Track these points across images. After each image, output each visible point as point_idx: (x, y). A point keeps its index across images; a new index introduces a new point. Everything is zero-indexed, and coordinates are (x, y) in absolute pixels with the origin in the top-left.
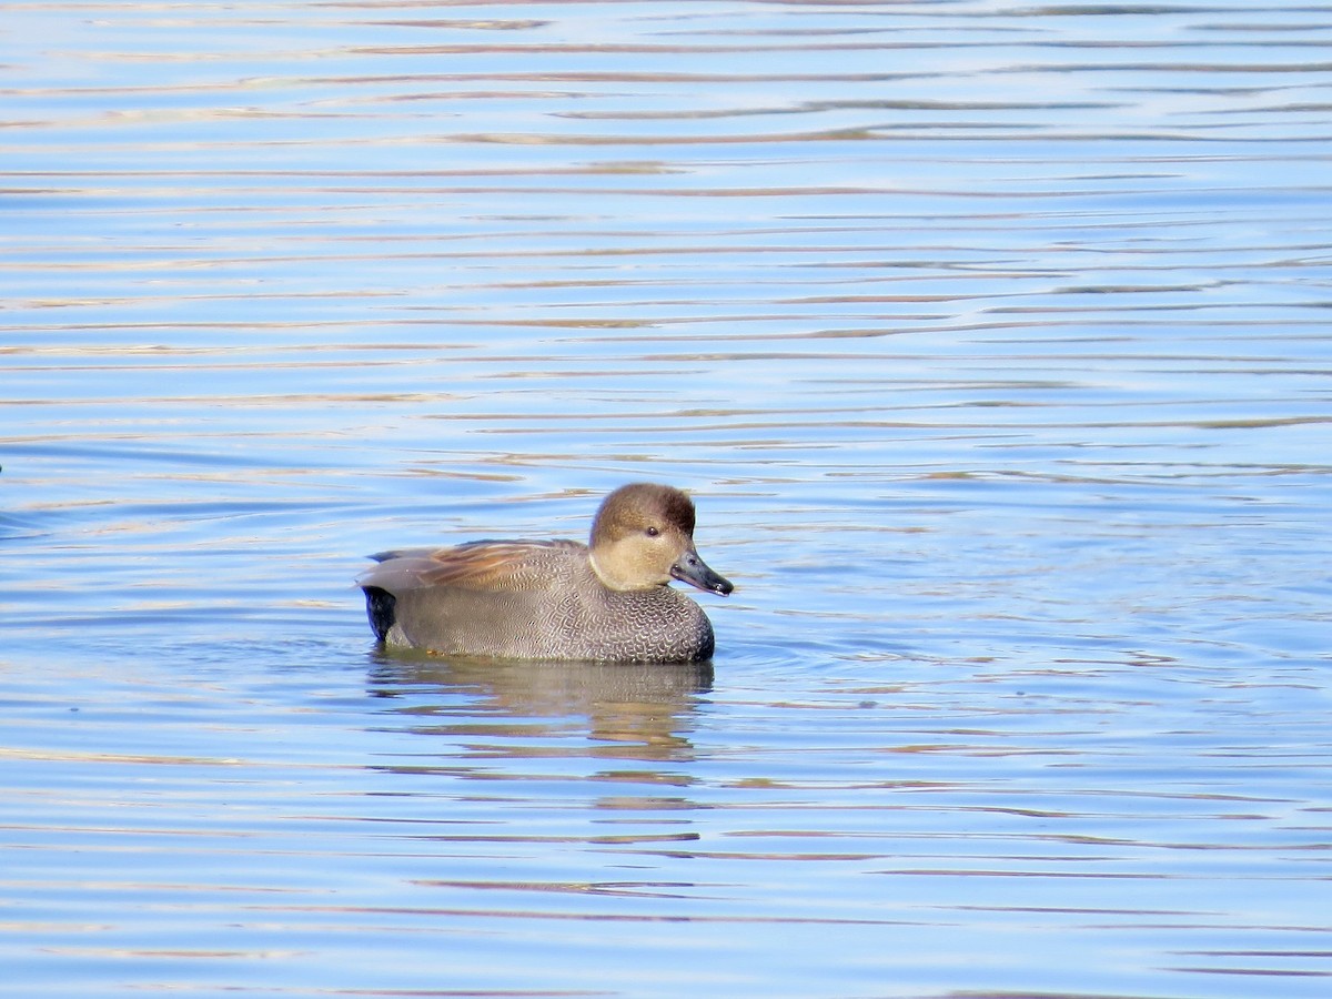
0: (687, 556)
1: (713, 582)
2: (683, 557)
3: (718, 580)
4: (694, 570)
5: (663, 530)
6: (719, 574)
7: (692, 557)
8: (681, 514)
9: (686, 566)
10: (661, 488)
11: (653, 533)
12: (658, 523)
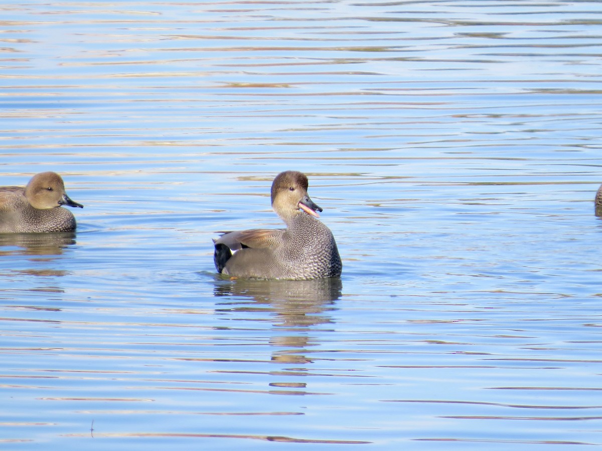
0: (305, 198)
1: (314, 207)
2: (304, 198)
3: (317, 207)
4: (308, 203)
5: (296, 188)
6: (317, 205)
7: (307, 198)
8: (303, 182)
9: (305, 201)
10: (294, 172)
11: (293, 190)
12: (294, 186)
